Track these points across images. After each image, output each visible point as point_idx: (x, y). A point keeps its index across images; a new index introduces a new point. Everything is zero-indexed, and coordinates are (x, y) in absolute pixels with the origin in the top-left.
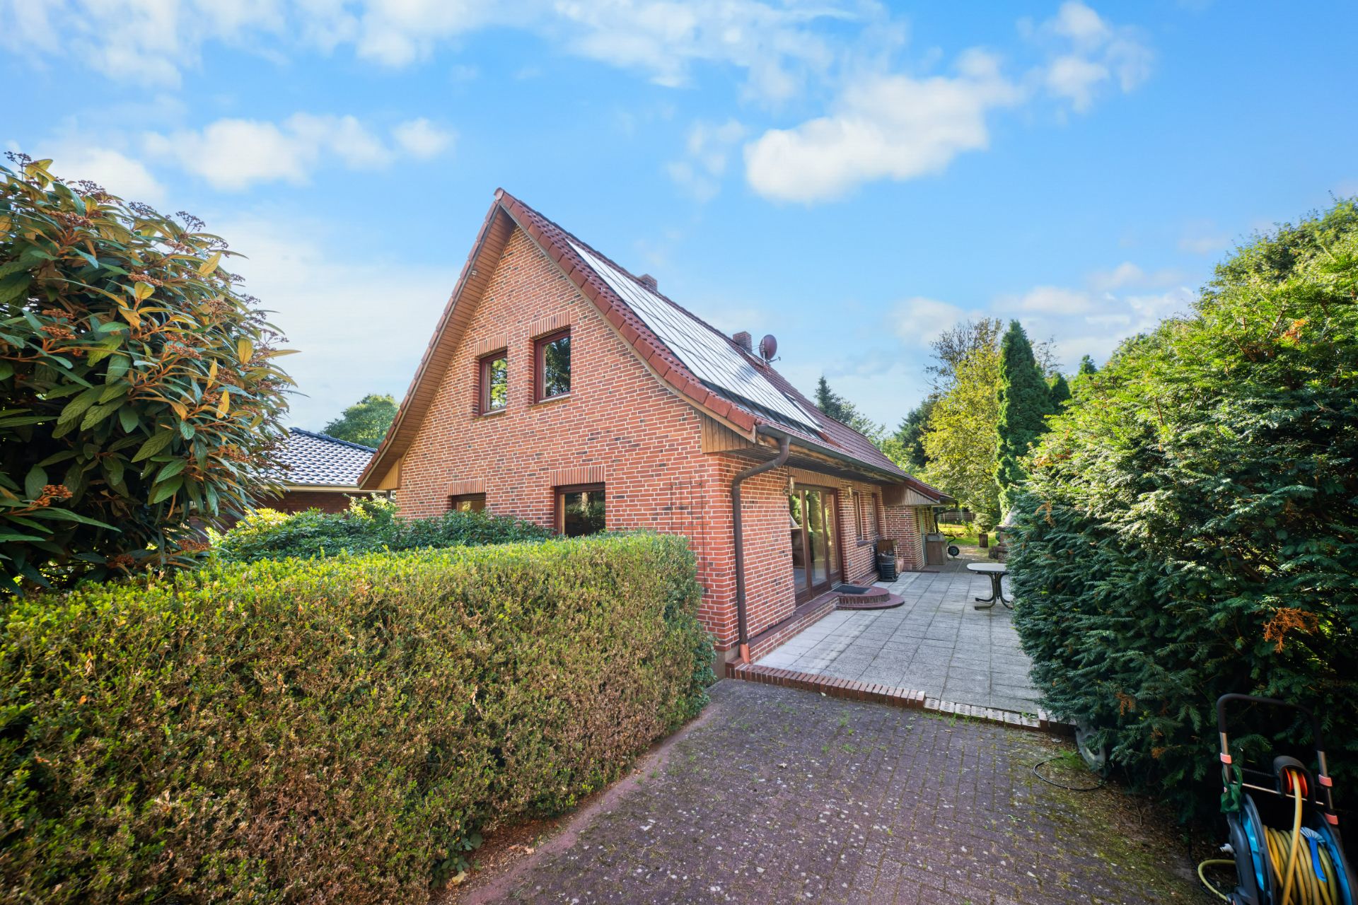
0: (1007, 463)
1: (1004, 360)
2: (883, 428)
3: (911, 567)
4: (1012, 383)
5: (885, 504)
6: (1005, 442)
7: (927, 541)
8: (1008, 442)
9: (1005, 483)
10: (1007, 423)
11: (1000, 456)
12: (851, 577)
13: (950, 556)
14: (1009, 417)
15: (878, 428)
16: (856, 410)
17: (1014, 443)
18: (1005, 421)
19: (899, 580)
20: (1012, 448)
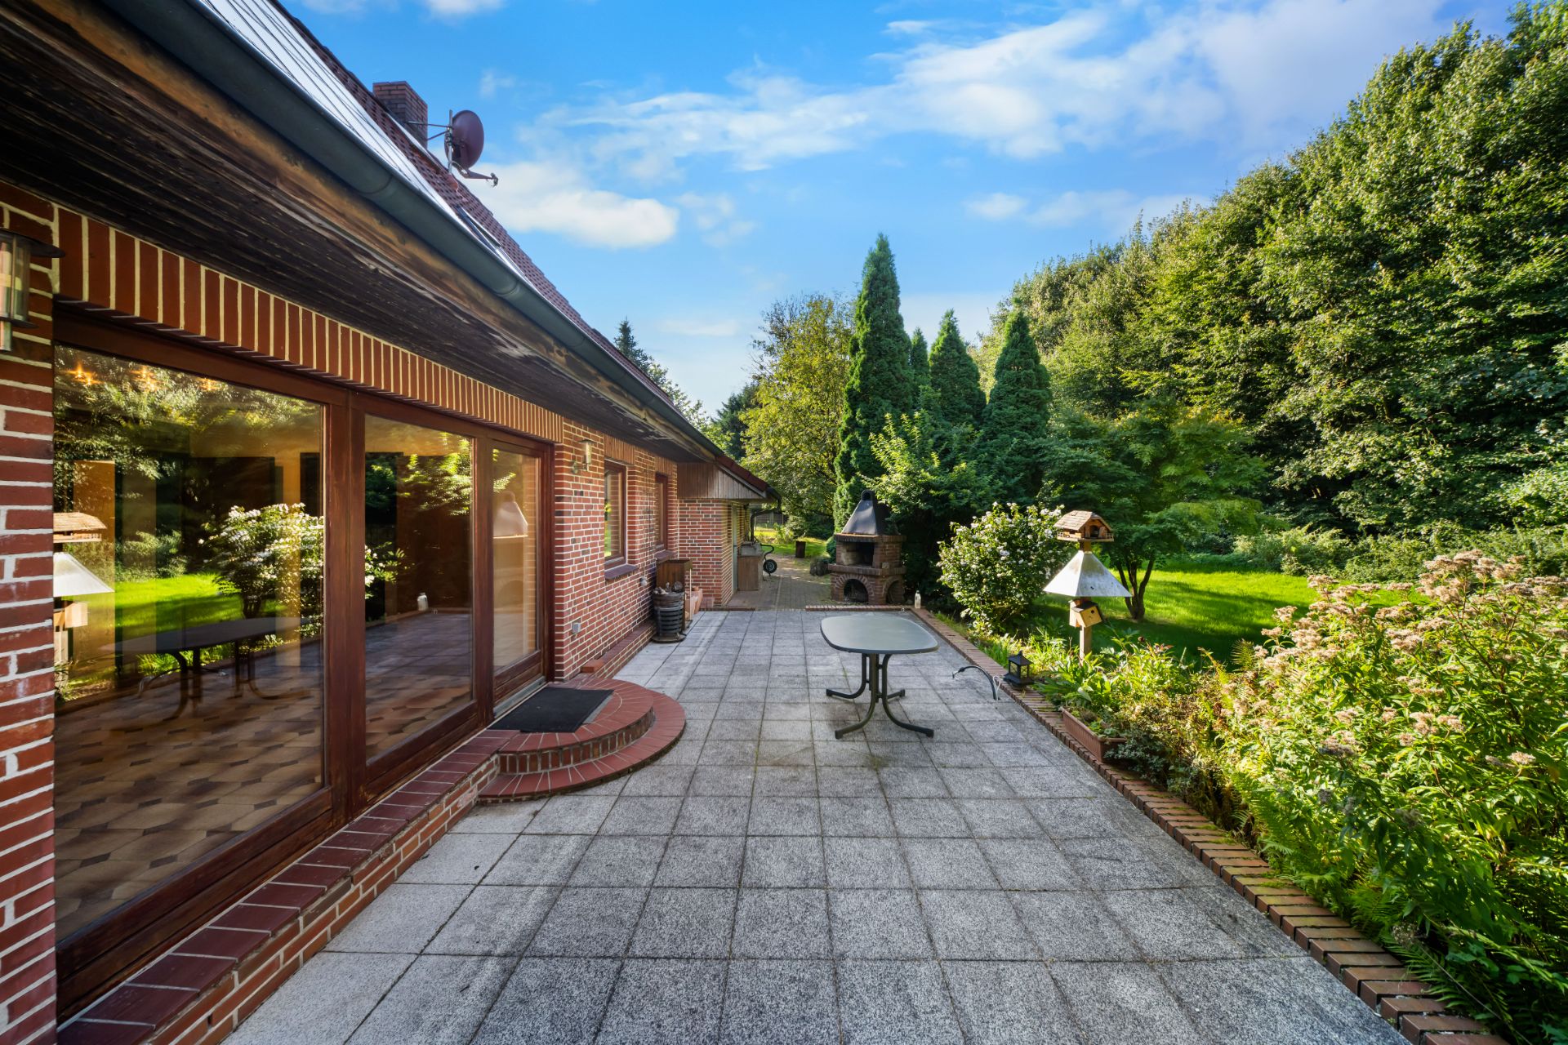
0: (853, 444)
1: (865, 292)
2: (698, 406)
3: (714, 604)
4: (872, 327)
5: (682, 494)
6: (854, 413)
7: (739, 556)
8: (858, 414)
9: (849, 473)
10: (860, 386)
11: (845, 434)
12: (570, 659)
13: (765, 574)
14: (863, 376)
15: (692, 405)
16: (668, 377)
17: (866, 415)
18: (858, 382)
19: (690, 634)
20: (863, 422)
